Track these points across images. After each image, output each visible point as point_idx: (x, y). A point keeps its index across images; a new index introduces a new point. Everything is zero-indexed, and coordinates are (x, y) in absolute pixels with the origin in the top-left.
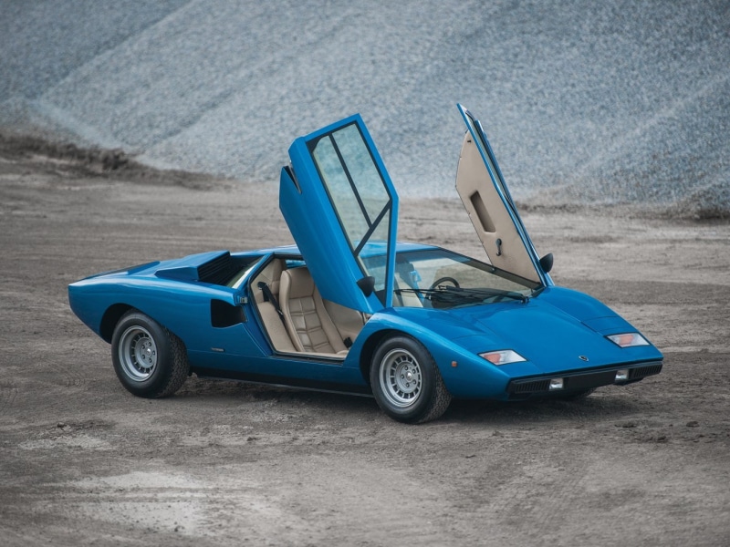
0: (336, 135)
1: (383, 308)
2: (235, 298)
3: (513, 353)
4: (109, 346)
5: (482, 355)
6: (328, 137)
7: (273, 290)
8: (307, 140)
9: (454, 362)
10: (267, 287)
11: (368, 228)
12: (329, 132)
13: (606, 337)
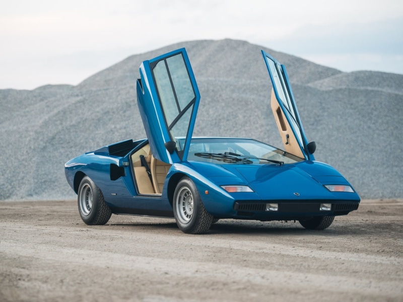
0: (168, 60)
1: (180, 161)
2: (120, 162)
3: (248, 188)
4: (77, 196)
5: (224, 187)
6: (163, 61)
7: (148, 160)
8: (150, 62)
9: (206, 191)
10: (144, 158)
11: (178, 114)
12: (164, 58)
13: (324, 186)
